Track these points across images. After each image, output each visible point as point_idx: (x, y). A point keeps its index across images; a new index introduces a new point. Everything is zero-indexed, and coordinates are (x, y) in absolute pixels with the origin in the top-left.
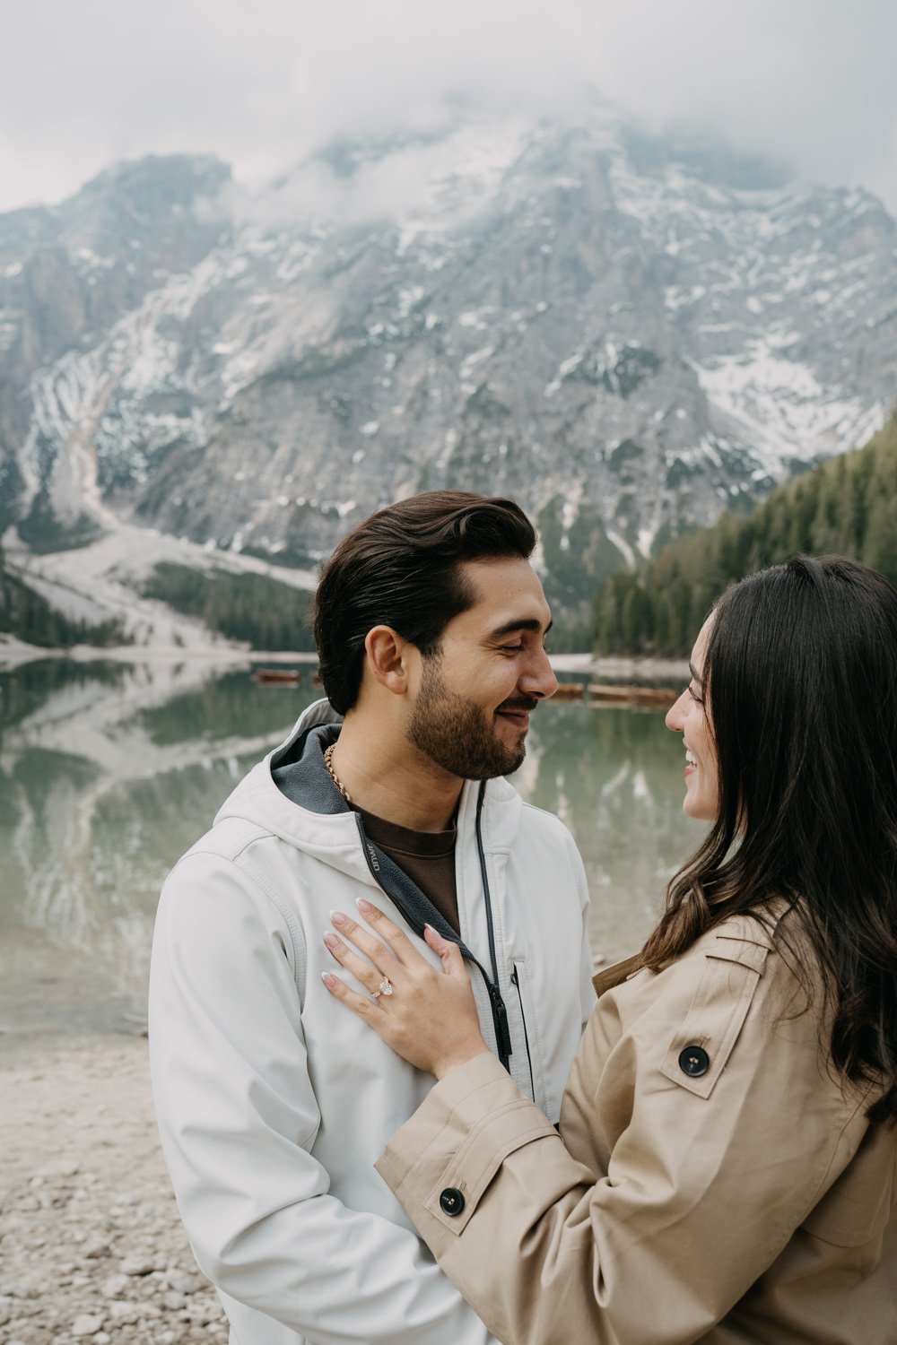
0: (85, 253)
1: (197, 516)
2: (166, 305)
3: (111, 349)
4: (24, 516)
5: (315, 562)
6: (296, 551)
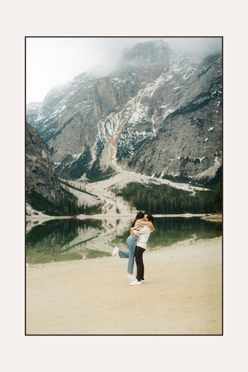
0: (116, 79)
1: (148, 165)
2: (145, 94)
3: (126, 111)
4: (90, 169)
5: (190, 179)
6: (183, 176)
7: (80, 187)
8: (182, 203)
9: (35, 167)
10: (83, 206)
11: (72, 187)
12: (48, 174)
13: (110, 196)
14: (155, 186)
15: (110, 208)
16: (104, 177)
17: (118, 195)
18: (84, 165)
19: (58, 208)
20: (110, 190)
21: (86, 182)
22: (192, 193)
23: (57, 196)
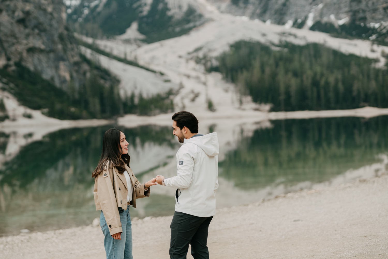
4: (145, 13)
5: (374, 31)
6: (358, 23)
7: (125, 54)
8: (356, 86)
9: (23, 12)
10: (133, 96)
11: (108, 55)
12: (51, 26)
13: (193, 74)
14: (293, 48)
15: (193, 100)
16: (178, 29)
17: (211, 70)
18: (131, 4)
19: (76, 103)
20: (191, 59)
21: (139, 43)
22: (376, 61)
23: (75, 75)
